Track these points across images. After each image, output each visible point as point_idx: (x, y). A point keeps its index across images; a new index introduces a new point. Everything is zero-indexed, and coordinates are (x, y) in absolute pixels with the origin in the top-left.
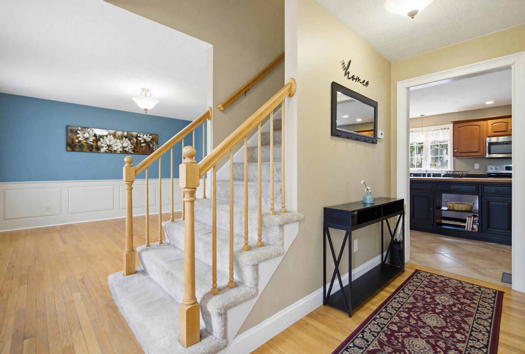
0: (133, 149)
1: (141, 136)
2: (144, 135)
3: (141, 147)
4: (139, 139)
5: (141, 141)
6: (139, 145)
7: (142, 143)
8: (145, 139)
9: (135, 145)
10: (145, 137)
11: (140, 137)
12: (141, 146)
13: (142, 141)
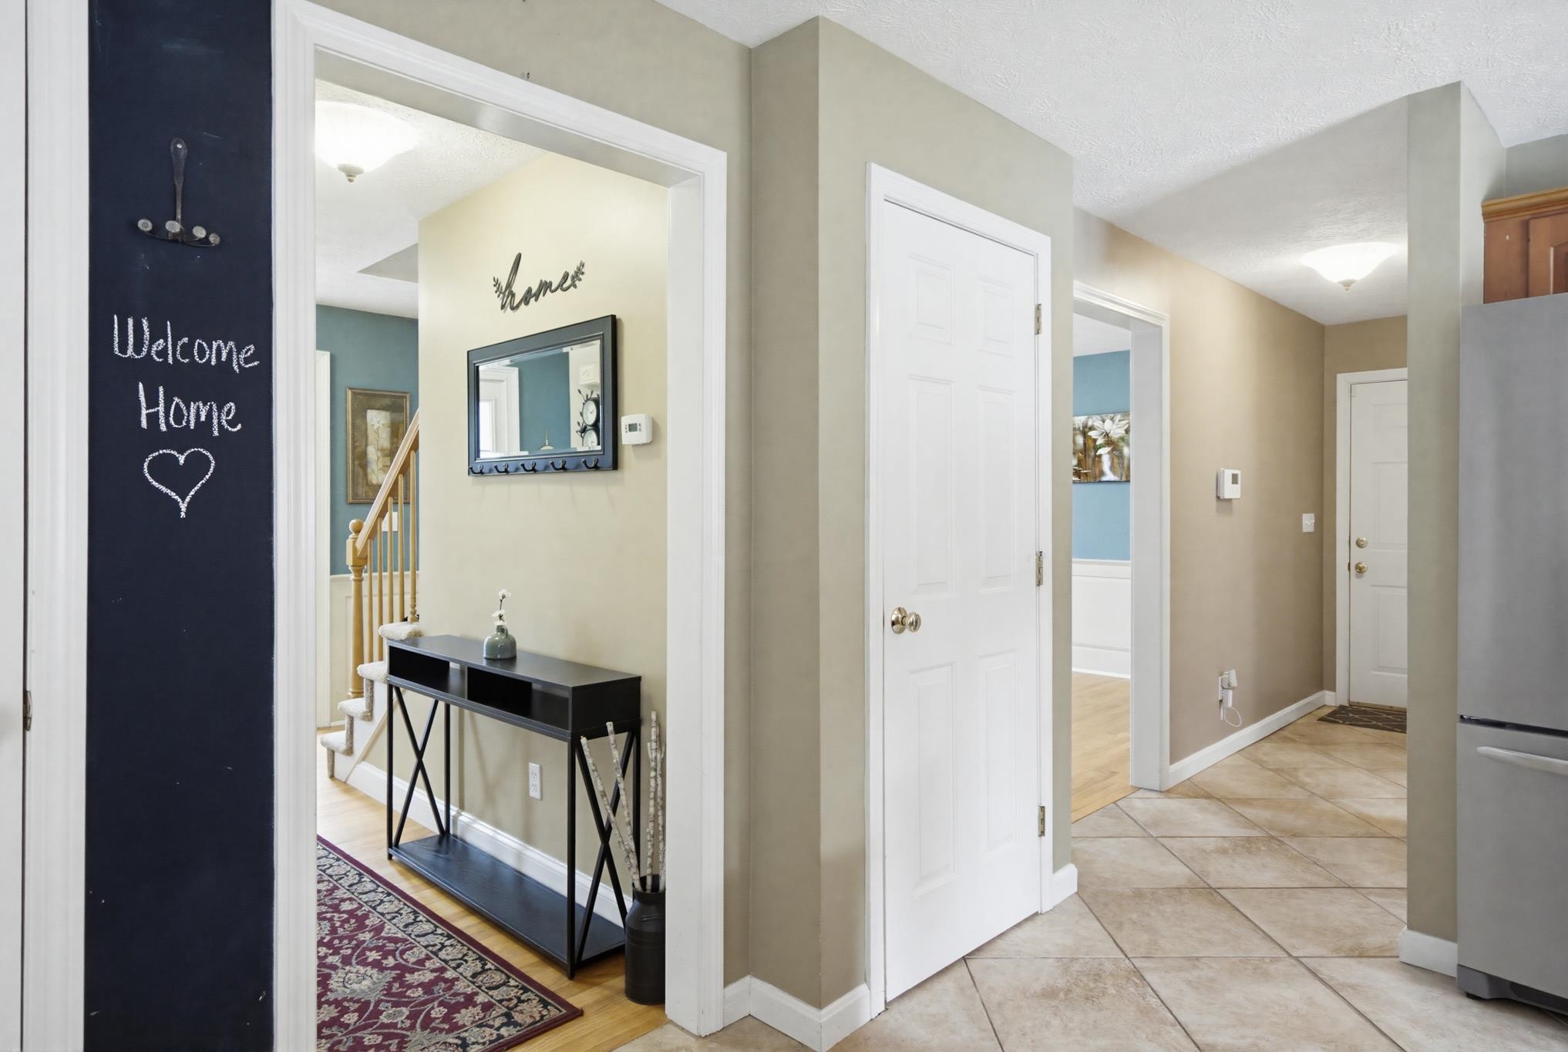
0: (1076, 468)
1: (1097, 423)
2: (1104, 422)
3: (1097, 459)
4: (1092, 434)
5: (1095, 441)
6: (1092, 454)
7: (1101, 446)
8: (1108, 432)
9: (1080, 455)
10: (1108, 426)
11: (1092, 428)
12: (1096, 456)
13: (1100, 441)
